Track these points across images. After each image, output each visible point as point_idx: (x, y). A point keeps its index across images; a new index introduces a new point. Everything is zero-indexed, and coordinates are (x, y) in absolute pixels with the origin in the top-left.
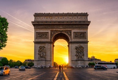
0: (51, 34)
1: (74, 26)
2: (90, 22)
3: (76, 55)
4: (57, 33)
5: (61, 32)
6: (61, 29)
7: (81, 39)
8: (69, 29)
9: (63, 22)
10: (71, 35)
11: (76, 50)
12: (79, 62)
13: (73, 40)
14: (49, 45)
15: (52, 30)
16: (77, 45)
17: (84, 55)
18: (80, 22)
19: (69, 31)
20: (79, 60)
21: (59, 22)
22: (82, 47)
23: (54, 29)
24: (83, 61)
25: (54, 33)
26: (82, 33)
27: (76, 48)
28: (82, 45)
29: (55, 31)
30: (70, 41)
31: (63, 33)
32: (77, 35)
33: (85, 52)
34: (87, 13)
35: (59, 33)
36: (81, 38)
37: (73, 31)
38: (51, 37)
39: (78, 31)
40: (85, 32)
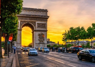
0: (21, 23)
1: (38, 19)
2: (49, 17)
3: (39, 40)
4: (25, 23)
5: (28, 22)
6: (28, 20)
7: (42, 29)
8: (34, 21)
9: (30, 15)
10: (35, 25)
11: (39, 36)
12: (41, 45)
13: (37, 29)
14: (19, 31)
15: (22, 20)
16: (39, 33)
17: (44, 40)
18: (42, 16)
19: (34, 22)
20: (41, 43)
21: (27, 15)
22: (43, 34)
23: (23, 20)
24: (44, 44)
25: (23, 23)
26: (43, 24)
27: (39, 35)
28: (43, 33)
29: (24, 21)
30: (35, 29)
31: (29, 23)
32: (39, 25)
33: (45, 38)
34: (47, 10)
35: (27, 23)
36: (42, 27)
37: (37, 22)
38: (21, 26)
39: (41, 23)
40: (46, 24)
